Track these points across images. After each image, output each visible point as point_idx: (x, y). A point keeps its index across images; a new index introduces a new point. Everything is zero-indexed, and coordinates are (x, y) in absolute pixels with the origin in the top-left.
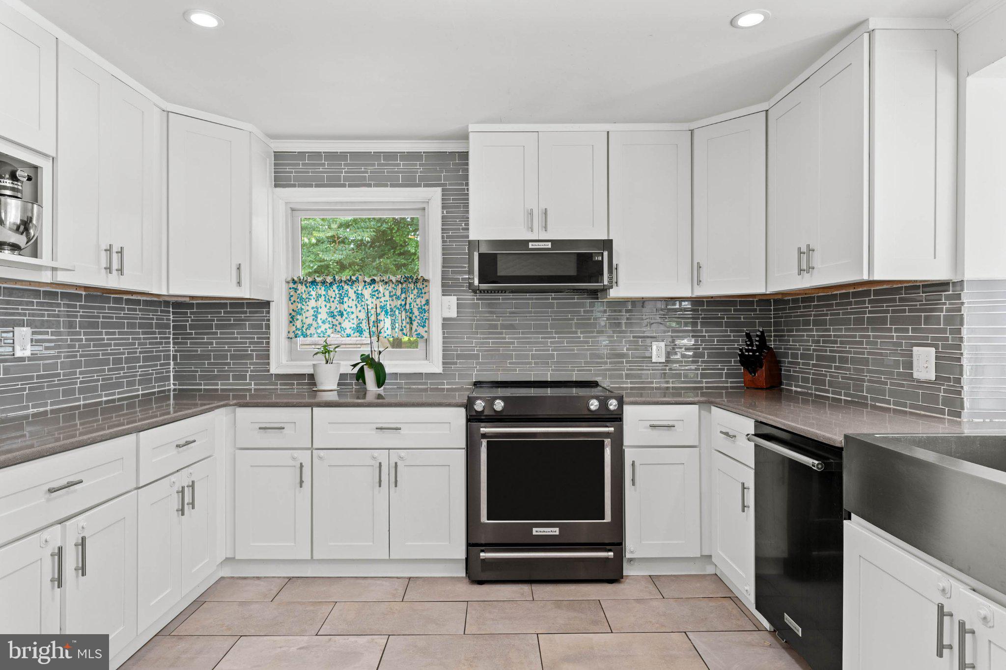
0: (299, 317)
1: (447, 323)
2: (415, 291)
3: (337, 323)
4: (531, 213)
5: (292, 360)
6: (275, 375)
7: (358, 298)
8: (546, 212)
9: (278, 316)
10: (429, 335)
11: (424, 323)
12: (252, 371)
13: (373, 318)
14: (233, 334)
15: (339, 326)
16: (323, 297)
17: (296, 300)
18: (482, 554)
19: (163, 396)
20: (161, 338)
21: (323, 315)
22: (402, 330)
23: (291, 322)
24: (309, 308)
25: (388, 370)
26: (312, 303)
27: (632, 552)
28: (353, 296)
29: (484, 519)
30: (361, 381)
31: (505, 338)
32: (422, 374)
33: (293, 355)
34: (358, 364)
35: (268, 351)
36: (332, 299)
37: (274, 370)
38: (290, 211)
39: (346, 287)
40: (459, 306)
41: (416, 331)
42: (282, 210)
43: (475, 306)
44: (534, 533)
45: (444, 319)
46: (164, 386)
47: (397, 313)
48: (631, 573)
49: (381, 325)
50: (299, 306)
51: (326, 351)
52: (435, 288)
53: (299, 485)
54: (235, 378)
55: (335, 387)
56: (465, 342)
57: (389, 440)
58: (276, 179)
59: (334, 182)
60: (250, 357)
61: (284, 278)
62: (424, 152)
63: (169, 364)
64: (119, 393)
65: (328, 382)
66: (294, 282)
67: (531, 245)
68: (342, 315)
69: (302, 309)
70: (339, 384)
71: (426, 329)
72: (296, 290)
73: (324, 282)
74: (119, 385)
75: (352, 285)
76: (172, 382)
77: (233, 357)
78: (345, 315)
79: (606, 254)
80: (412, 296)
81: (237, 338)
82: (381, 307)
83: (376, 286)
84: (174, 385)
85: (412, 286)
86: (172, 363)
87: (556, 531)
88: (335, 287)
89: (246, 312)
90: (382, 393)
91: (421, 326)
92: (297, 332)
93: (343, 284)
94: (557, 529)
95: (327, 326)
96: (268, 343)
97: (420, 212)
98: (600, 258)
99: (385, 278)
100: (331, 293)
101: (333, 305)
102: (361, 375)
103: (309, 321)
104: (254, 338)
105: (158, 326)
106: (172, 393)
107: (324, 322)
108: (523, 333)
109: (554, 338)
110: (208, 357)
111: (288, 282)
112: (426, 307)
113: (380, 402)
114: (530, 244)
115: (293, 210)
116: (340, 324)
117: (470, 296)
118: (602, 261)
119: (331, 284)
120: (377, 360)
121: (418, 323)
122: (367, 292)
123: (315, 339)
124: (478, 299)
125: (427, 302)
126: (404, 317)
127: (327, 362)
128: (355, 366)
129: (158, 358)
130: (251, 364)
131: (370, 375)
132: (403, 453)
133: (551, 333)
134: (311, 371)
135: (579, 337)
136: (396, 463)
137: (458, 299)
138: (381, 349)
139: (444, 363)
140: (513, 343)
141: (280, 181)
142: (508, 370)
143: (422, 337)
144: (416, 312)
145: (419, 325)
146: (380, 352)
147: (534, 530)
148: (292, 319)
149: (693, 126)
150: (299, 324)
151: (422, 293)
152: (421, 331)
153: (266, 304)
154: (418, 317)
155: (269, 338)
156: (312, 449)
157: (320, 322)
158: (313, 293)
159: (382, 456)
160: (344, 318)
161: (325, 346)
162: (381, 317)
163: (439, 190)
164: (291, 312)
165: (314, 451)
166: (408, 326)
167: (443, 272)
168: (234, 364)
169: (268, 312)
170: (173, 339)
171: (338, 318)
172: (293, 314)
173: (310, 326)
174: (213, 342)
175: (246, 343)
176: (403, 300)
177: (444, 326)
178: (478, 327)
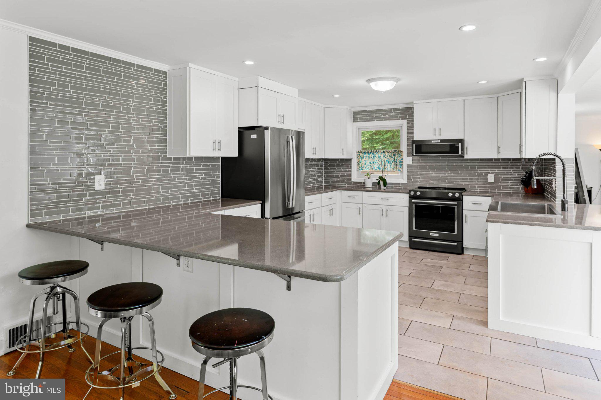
0: (360, 163)
1: (409, 166)
2: (398, 155)
3: (372, 166)
4: (435, 130)
5: (358, 177)
6: (353, 182)
7: (379, 157)
8: (440, 129)
9: (354, 163)
10: (402, 170)
11: (401, 166)
12: (346, 180)
13: (383, 164)
14: (341, 168)
15: (373, 167)
16: (368, 157)
17: (359, 158)
18: (413, 239)
19: (321, 187)
20: (321, 170)
21: (368, 163)
22: (393, 168)
23: (358, 165)
24: (363, 161)
25: (388, 182)
26: (364, 159)
27: (466, 245)
28: (378, 157)
29: (414, 228)
30: (379, 185)
31: (430, 172)
32: (400, 183)
33: (358, 176)
34: (378, 179)
35: (351, 174)
36: (370, 158)
37: (353, 180)
38: (358, 129)
39: (375, 154)
40: (413, 160)
41: (398, 168)
42: (355, 129)
43: (419, 160)
44: (430, 235)
45: (408, 165)
46: (321, 184)
47: (392, 162)
48: (467, 253)
49: (386, 167)
50: (360, 160)
51: (368, 175)
52: (405, 154)
53: (359, 214)
54: (341, 182)
55: (371, 187)
56: (415, 173)
57: (385, 202)
58: (354, 120)
59: (371, 120)
60: (346, 176)
61: (356, 151)
62: (401, 108)
63: (323, 178)
64: (312, 185)
65: (369, 185)
66: (359, 152)
68: (374, 163)
69: (361, 161)
70: (372, 186)
71: (402, 168)
72: (359, 155)
73: (368, 152)
74: (312, 183)
75: (377, 153)
76: (323, 183)
77: (341, 176)
78: (375, 163)
79: (460, 144)
80: (397, 157)
81: (342, 170)
82: (387, 161)
83: (385, 153)
84: (324, 184)
85: (397, 153)
86: (324, 177)
87: (437, 235)
88: (372, 154)
89: (344, 162)
90: (386, 189)
92: (360, 168)
93: (374, 153)
94: (438, 234)
95: (369, 166)
96: (351, 172)
97: (400, 128)
98: (458, 146)
99: (388, 151)
100: (370, 156)
101: (371, 160)
102: (379, 183)
103: (364, 165)
104: (347, 170)
105: (320, 166)
106: (323, 186)
107: (368, 165)
108: (436, 170)
110: (333, 176)
111: (357, 152)
112: (402, 161)
113: (384, 191)
114: (433, 141)
115: (359, 129)
116: (373, 166)
117: (417, 157)
118: (459, 147)
119: (370, 153)
120: (384, 178)
122: (382, 155)
123: (365, 170)
124: (420, 158)
125: (402, 159)
126: (394, 164)
127: (368, 178)
128: (377, 180)
129: (320, 176)
130: (346, 178)
131: (382, 183)
132: (389, 207)
133: (447, 170)
134: (364, 181)
135: (458, 172)
136: (387, 210)
137: (413, 158)
138: (386, 175)
139: (408, 180)
140: (433, 173)
141: (355, 120)
142: (431, 183)
143: (400, 171)
144: (398, 162)
145: (399, 166)
146: (385, 176)
147: (430, 234)
148: (358, 164)
149: (498, 95)
150: (360, 166)
151: (400, 156)
152: (400, 169)
153: (350, 160)
154: (399, 164)
155: (351, 170)
156: (363, 204)
157: (367, 165)
158: (365, 156)
159: (383, 207)
160: (374, 164)
161: (368, 173)
162: (386, 164)
163: (406, 121)
164: (358, 162)
165: (363, 205)
166: (395, 167)
167: (407, 149)
168: (341, 178)
169: (351, 162)
170: (324, 170)
171: (373, 164)
172: (359, 162)
173: (364, 166)
174: (335, 171)
175: (344, 172)
176: (394, 158)
177: (408, 167)
178: (420, 168)
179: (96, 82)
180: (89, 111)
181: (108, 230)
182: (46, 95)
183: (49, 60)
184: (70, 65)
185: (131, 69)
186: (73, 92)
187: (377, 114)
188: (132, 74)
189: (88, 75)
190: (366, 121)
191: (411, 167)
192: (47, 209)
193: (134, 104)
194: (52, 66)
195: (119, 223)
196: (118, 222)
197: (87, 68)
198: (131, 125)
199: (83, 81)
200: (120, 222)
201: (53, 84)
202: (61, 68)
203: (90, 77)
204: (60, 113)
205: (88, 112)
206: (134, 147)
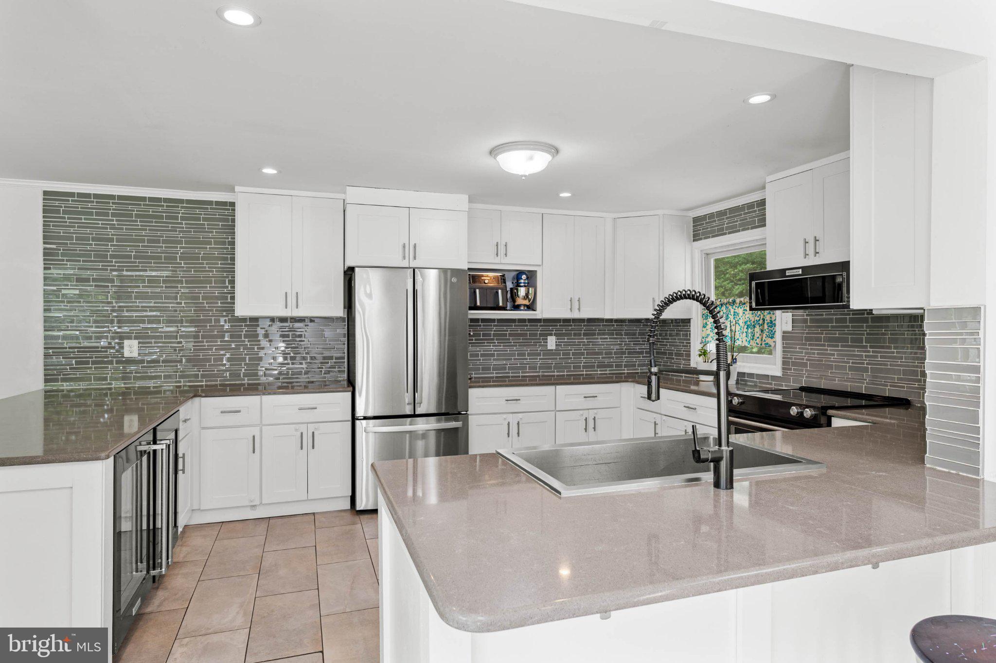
1: (786, 336)
4: (806, 242)
8: (816, 240)
9: (695, 329)
10: (774, 345)
12: (683, 364)
14: (676, 339)
22: (754, 340)
28: (732, 314)
31: (827, 350)
32: (768, 376)
35: (690, 351)
37: (693, 364)
38: (705, 255)
39: (730, 307)
40: (793, 321)
41: (765, 341)
42: (697, 256)
43: (805, 321)
45: (784, 332)
47: (754, 326)
56: (798, 352)
58: (694, 236)
59: (721, 232)
60: (682, 355)
64: (609, 370)
67: (788, 273)
71: (774, 340)
75: (733, 306)
77: (676, 354)
79: (845, 274)
81: (677, 342)
82: (745, 323)
83: (746, 305)
91: (769, 337)
93: (729, 305)
96: (690, 346)
98: (841, 280)
104: (684, 342)
105: (640, 334)
108: (842, 346)
109: (869, 352)
112: (773, 322)
114: (787, 271)
115: (707, 254)
117: (802, 312)
118: (842, 282)
121: (766, 335)
122: (740, 310)
124: (807, 315)
125: (776, 318)
126: (757, 330)
130: (683, 360)
133: (866, 347)
137: (793, 316)
139: (783, 369)
140: (834, 355)
141: (696, 237)
142: (829, 379)
143: (769, 346)
144: (765, 326)
145: (767, 336)
152: (769, 341)
153: (687, 321)
154: (767, 330)
155: (690, 343)
156: (661, 414)
162: (745, 330)
165: (662, 416)
166: (759, 337)
169: (690, 327)
175: (681, 346)
176: (758, 317)
177: (784, 338)
178: (807, 339)
179: (126, 229)
180: (116, 264)
181: (144, 406)
182: (62, 251)
183: (65, 212)
184: (91, 214)
185: (178, 207)
186: (95, 245)
187: (731, 217)
188: (179, 213)
189: (115, 222)
190: (713, 237)
191: (792, 338)
192: (63, 375)
193: (182, 250)
194: (69, 218)
195: (159, 400)
196: (157, 398)
197: (113, 215)
198: (178, 277)
199: (109, 230)
200: (161, 397)
201: (71, 238)
202: (81, 219)
203: (118, 225)
204: (79, 269)
205: (115, 266)
206: (183, 305)
